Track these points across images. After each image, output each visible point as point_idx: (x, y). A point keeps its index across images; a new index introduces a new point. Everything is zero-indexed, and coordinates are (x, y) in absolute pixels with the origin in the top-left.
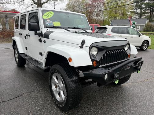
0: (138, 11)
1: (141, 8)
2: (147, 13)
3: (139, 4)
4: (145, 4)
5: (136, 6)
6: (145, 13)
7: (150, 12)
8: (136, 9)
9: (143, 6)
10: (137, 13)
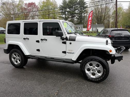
0: (64, 16)
1: (66, 14)
2: (70, 18)
3: (64, 11)
4: (67, 11)
5: (62, 12)
6: (68, 18)
7: (71, 18)
8: (62, 15)
9: (67, 13)
10: (63, 18)
